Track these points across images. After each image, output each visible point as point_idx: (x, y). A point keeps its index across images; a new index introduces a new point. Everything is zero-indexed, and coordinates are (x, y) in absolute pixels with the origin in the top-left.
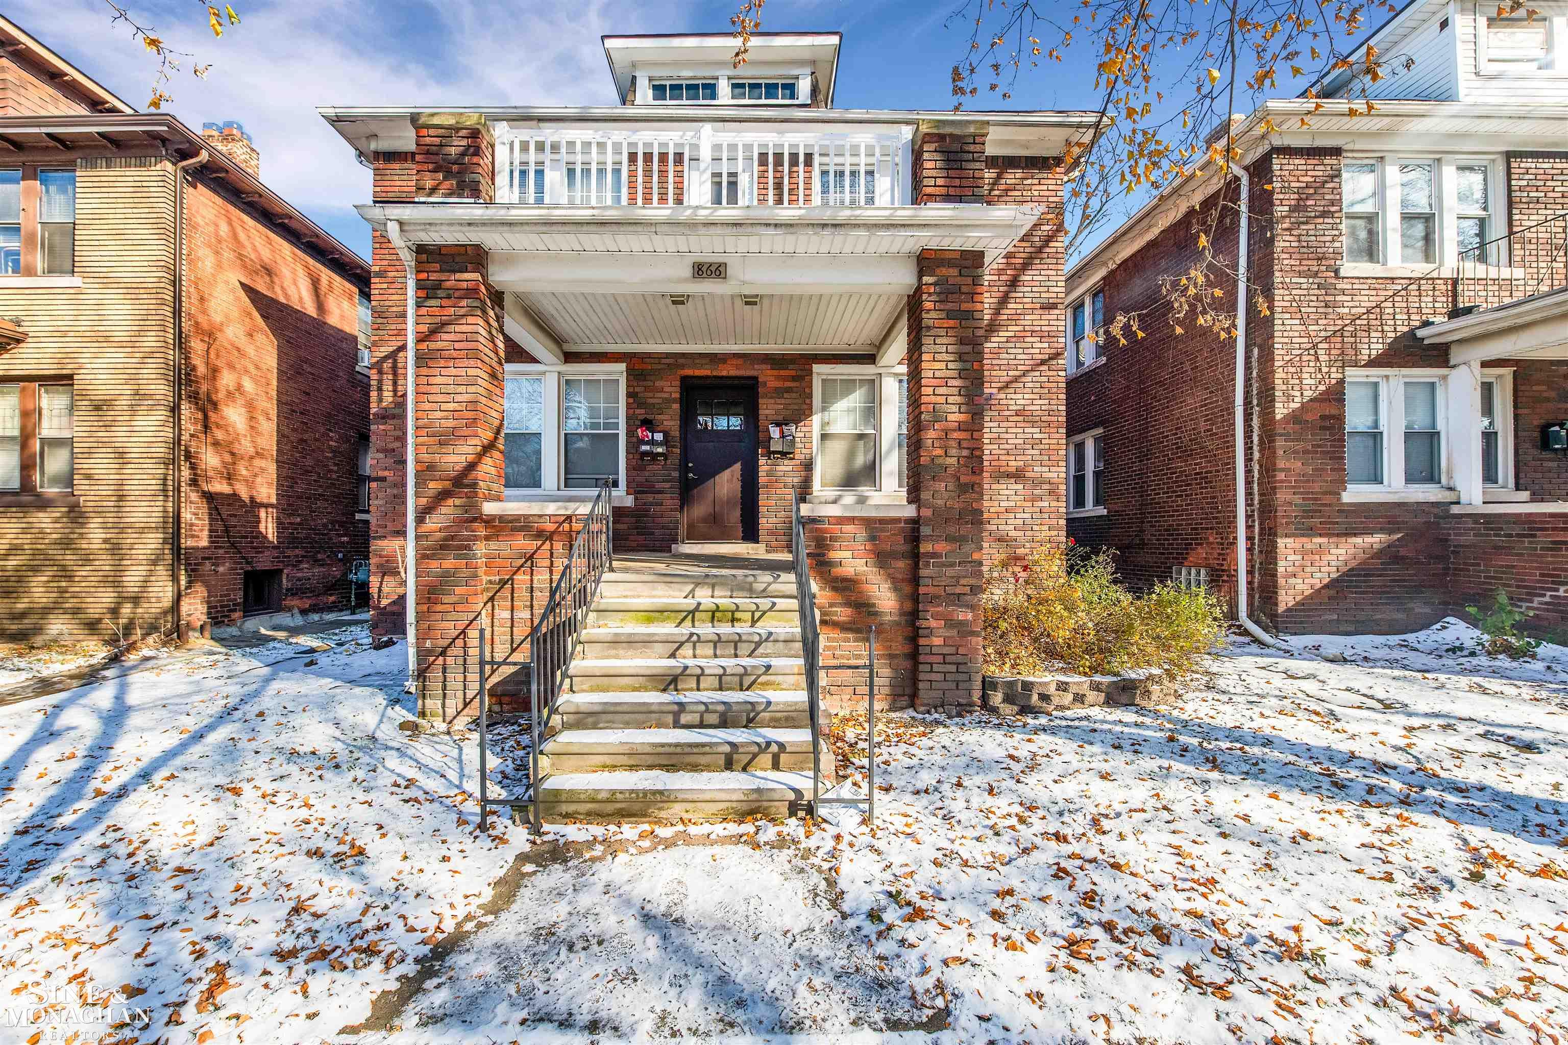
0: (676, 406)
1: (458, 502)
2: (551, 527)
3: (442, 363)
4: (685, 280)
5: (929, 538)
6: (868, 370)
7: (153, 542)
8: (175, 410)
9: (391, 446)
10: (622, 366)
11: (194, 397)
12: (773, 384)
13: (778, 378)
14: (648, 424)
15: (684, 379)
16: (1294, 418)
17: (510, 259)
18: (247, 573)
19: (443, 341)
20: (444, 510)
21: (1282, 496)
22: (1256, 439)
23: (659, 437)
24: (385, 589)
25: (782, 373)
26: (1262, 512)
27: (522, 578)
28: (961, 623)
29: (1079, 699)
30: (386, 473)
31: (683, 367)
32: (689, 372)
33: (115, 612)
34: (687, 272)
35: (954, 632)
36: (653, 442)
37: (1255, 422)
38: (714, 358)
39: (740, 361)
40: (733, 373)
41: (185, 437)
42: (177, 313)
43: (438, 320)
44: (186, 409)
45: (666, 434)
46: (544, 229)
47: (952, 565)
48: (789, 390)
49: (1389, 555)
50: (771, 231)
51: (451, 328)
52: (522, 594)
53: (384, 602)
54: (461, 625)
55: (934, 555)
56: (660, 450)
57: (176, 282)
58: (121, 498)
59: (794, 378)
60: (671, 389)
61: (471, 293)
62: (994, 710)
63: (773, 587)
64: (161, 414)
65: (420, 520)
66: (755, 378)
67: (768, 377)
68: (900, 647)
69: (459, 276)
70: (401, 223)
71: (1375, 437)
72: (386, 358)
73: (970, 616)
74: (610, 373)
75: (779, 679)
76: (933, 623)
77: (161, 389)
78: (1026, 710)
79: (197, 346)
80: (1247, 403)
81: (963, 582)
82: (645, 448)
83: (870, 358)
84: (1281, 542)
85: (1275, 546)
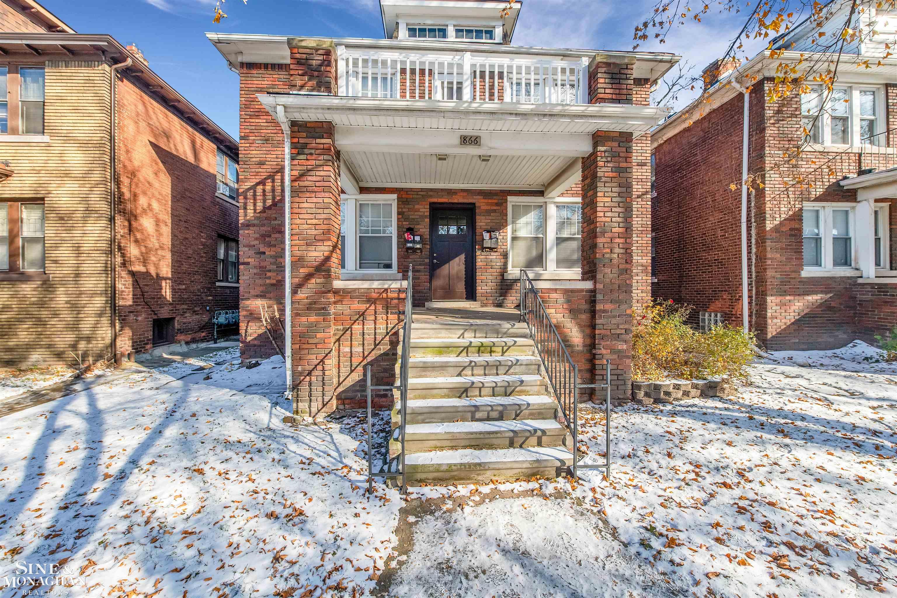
0: (427, 220)
1: (318, 281)
2: (374, 295)
3: (308, 195)
4: (455, 146)
5: (602, 301)
6: (539, 200)
7: (99, 302)
8: (112, 220)
9: (253, 243)
10: (395, 196)
11: (123, 212)
12: (484, 207)
13: (488, 204)
14: (410, 230)
15: (431, 204)
16: (776, 229)
17: (349, 131)
18: (154, 320)
19: (308, 181)
20: (309, 286)
21: (770, 273)
22: (753, 241)
23: (417, 238)
24: (250, 331)
25: (490, 201)
26: (757, 282)
27: (357, 328)
28: (620, 351)
29: (686, 394)
30: (249, 260)
31: (431, 196)
32: (435, 200)
33: (74, 347)
34: (457, 141)
35: (615, 357)
36: (414, 242)
37: (753, 232)
38: (450, 192)
39: (465, 194)
40: (461, 200)
41: (118, 237)
42: (113, 159)
43: (305, 168)
44: (119, 220)
45: (421, 236)
46: (375, 113)
47: (614, 317)
48: (495, 211)
49: (826, 306)
50: (513, 118)
51: (313, 173)
52: (357, 337)
53: (249, 339)
54: (321, 357)
55: (604, 311)
56: (418, 246)
57: (112, 140)
58: (77, 275)
59: (497, 204)
60: (425, 210)
61: (326, 150)
62: (640, 402)
63: (511, 331)
64: (104, 223)
65: (294, 292)
66: (474, 204)
67: (481, 204)
68: (585, 365)
69: (318, 141)
70: (285, 107)
71: (817, 240)
72: (250, 189)
73: (625, 347)
74: (385, 200)
75: (528, 388)
76: (604, 351)
77: (104, 207)
78: (657, 401)
79: (125, 181)
80: (749, 221)
81: (621, 327)
82: (409, 245)
83: (541, 193)
84: (769, 299)
85: (765, 301)
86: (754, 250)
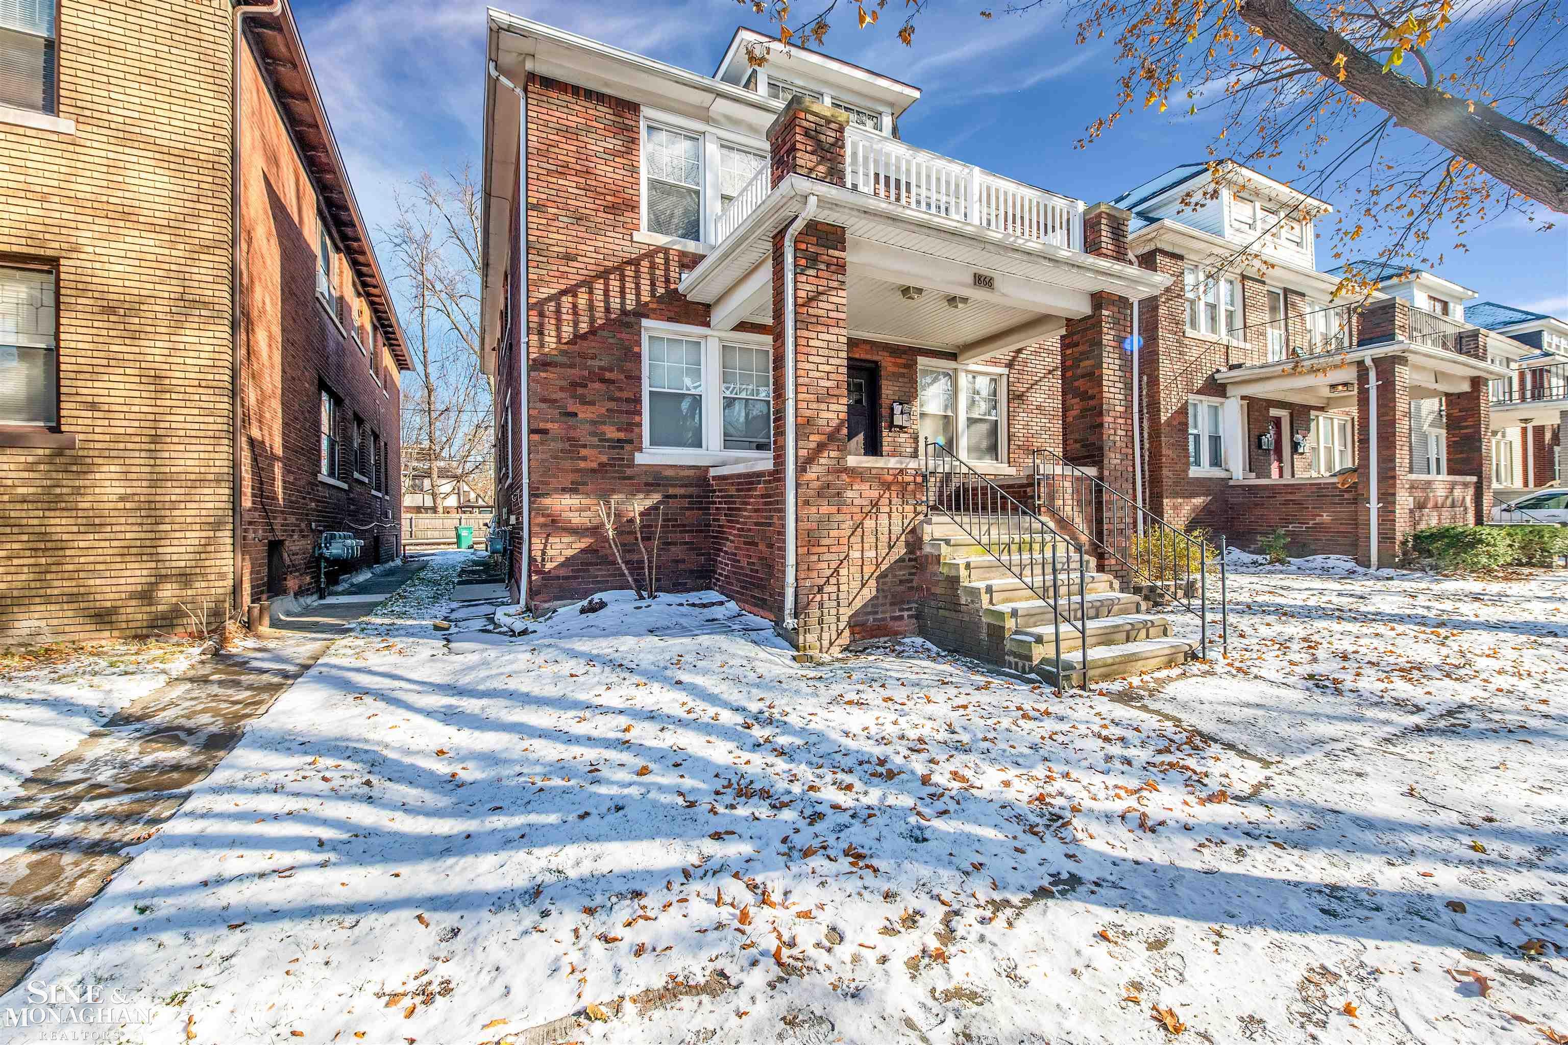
1: (832, 454)
2: (890, 478)
3: (820, 328)
6: (951, 364)
7: (211, 497)
8: (235, 326)
9: (554, 396)
11: (242, 313)
12: (891, 369)
13: (895, 364)
16: (1169, 422)
18: (270, 542)
19: (821, 308)
20: (822, 461)
21: (1165, 472)
22: (1146, 435)
24: (550, 552)
25: (899, 361)
26: (1151, 482)
30: (549, 426)
33: (146, 596)
34: (970, 280)
37: (1146, 424)
39: (868, 347)
40: (863, 356)
42: (237, 199)
43: (814, 288)
48: (903, 375)
49: (1208, 511)
51: (824, 297)
52: (870, 536)
53: (549, 566)
54: (834, 565)
55: (1110, 502)
57: (235, 158)
59: (906, 366)
65: (801, 469)
66: (876, 363)
67: (888, 364)
69: (831, 252)
71: (1197, 437)
72: (549, 299)
74: (759, 344)
78: (1156, 604)
80: (1141, 411)
81: (1124, 520)
83: (953, 356)
84: (1165, 501)
85: (1161, 504)
86: (1147, 446)
